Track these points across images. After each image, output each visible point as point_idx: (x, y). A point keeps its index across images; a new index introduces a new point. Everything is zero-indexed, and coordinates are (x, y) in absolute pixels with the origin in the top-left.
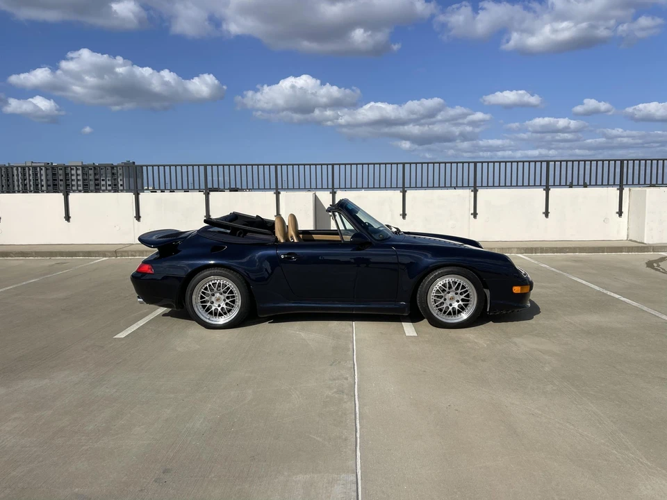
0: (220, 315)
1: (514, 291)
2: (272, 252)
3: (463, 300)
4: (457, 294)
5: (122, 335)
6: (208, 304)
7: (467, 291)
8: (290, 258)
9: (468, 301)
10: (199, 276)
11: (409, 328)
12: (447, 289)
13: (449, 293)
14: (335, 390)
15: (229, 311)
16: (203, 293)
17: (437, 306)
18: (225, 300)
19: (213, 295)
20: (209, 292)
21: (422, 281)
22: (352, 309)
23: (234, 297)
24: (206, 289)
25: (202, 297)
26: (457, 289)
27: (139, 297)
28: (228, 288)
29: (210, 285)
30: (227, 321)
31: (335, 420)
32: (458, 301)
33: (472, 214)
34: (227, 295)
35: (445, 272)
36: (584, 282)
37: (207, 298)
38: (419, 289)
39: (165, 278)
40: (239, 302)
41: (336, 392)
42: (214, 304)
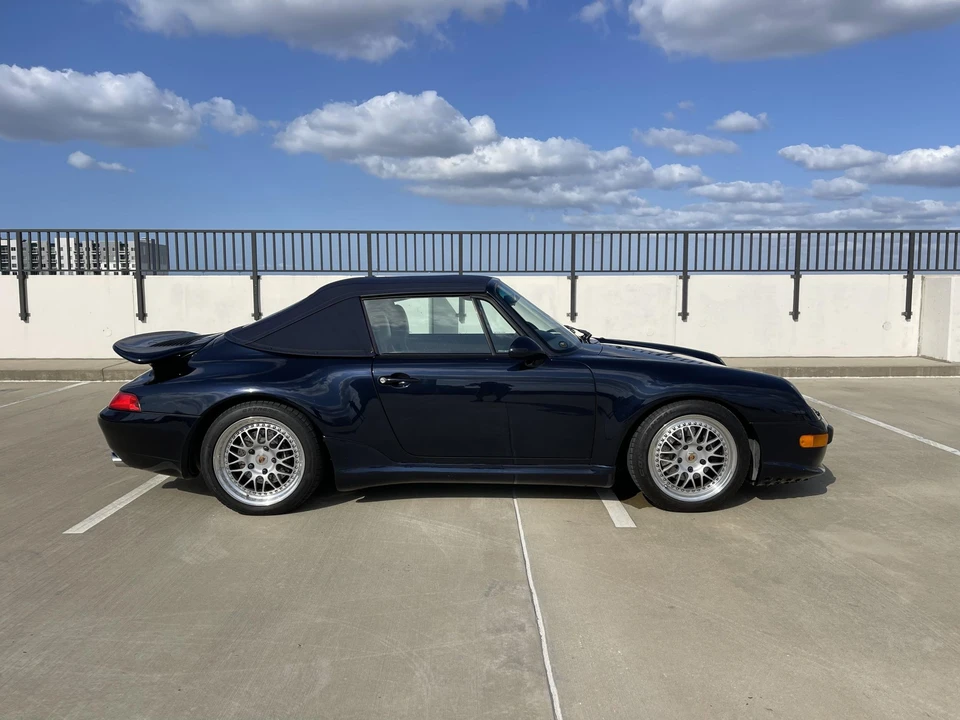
0: (268, 488)
1: (803, 445)
2: (363, 373)
3: (711, 459)
4: (700, 448)
5: (80, 528)
6: (245, 470)
7: (718, 442)
8: (396, 384)
9: (721, 460)
10: (224, 419)
11: (617, 512)
12: (683, 442)
13: (686, 448)
15: (284, 479)
16: (232, 449)
17: (666, 474)
18: (274, 461)
19: (252, 452)
20: (244, 448)
22: (513, 477)
23: (291, 453)
24: (238, 442)
25: (232, 458)
26: (701, 439)
27: (114, 455)
28: (280, 438)
29: (244, 435)
30: (280, 499)
32: (703, 462)
33: (679, 314)
34: (277, 450)
35: (678, 411)
36: (882, 424)
37: (241, 459)
38: (634, 440)
39: (167, 419)
40: (300, 465)
41: (506, 664)
42: (255, 469)
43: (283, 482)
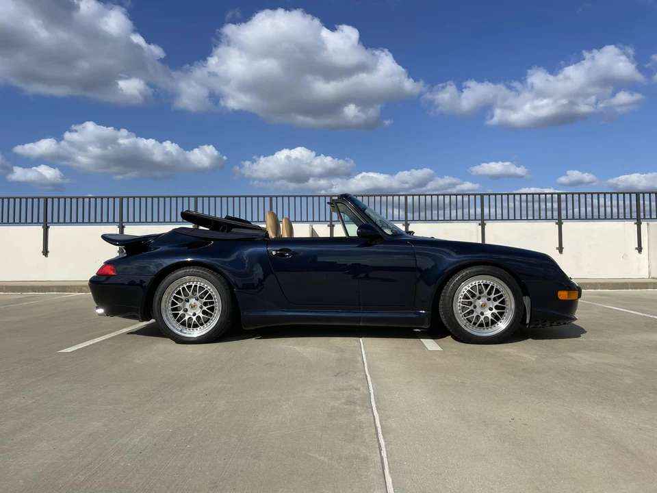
0: (196, 326)
1: (560, 298)
2: (261, 249)
3: (497, 307)
4: (489, 299)
5: (69, 350)
6: (181, 312)
7: (502, 296)
8: (283, 255)
9: (504, 308)
10: (170, 277)
11: (430, 344)
12: (477, 294)
13: (479, 298)
14: (343, 401)
16: (175, 298)
17: (465, 315)
18: (201, 308)
19: (188, 301)
20: (183, 297)
21: (445, 285)
22: (359, 320)
23: (213, 303)
24: (179, 293)
25: (174, 304)
26: (489, 293)
27: (98, 307)
28: (207, 292)
29: (184, 289)
30: (204, 333)
31: (346, 434)
32: (491, 309)
34: (204, 300)
35: (472, 273)
37: (179, 304)
38: (443, 294)
39: (132, 283)
40: (218, 306)
41: (344, 403)
42: (188, 312)
43: (206, 322)
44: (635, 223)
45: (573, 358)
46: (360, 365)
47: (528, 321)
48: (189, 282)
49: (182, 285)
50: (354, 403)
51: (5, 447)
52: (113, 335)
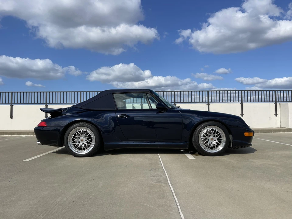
0: (84, 149)
1: (245, 135)
2: (113, 115)
3: (218, 139)
4: (214, 136)
5: (27, 160)
6: (77, 143)
7: (220, 134)
8: (123, 117)
9: (221, 140)
10: (71, 128)
12: (209, 134)
13: (210, 136)
14: (155, 181)
16: (74, 137)
17: (204, 144)
18: (86, 141)
19: (80, 138)
20: (77, 136)
21: (194, 131)
23: (91, 138)
24: (75, 135)
25: (73, 140)
26: (214, 133)
27: (38, 141)
28: (88, 133)
29: (77, 133)
30: (88, 152)
31: (159, 196)
32: (215, 140)
34: (87, 137)
35: (207, 124)
37: (76, 140)
38: (194, 135)
41: (157, 182)
42: (80, 143)
43: (88, 147)
44: (274, 104)
45: (253, 162)
46: (160, 165)
47: (231, 146)
48: (80, 129)
49: (77, 131)
50: (161, 182)
51: (4, 204)
52: (46, 153)
